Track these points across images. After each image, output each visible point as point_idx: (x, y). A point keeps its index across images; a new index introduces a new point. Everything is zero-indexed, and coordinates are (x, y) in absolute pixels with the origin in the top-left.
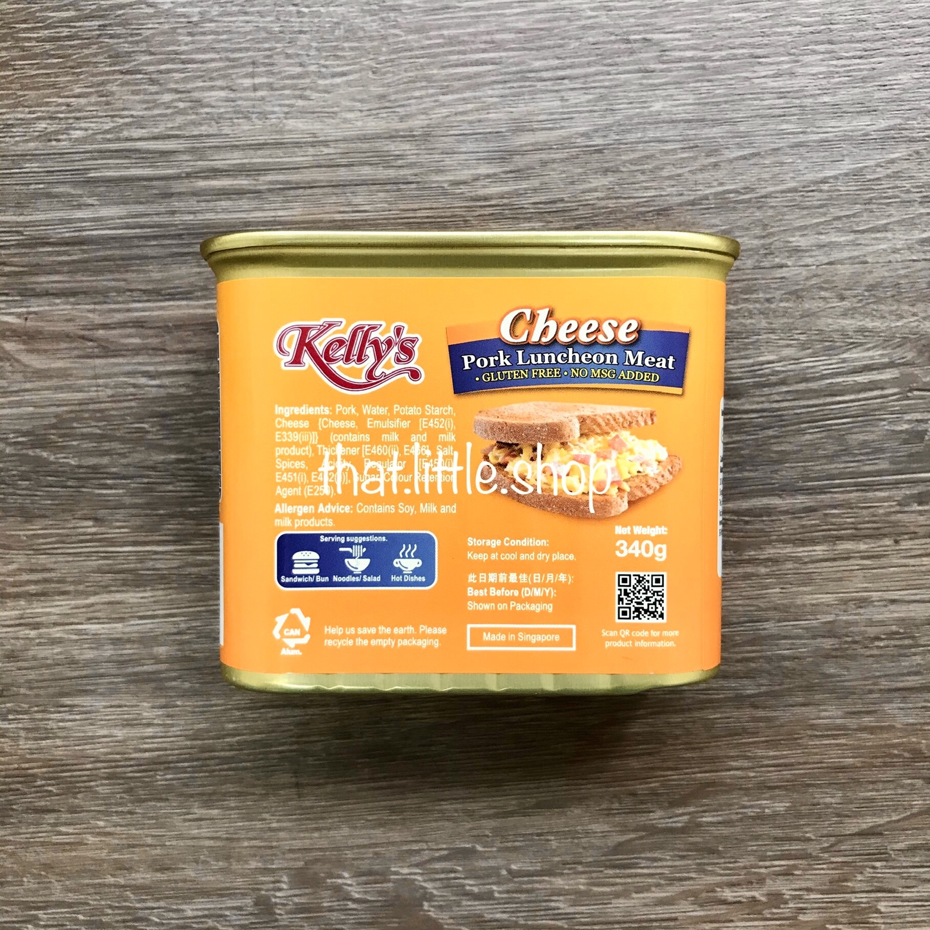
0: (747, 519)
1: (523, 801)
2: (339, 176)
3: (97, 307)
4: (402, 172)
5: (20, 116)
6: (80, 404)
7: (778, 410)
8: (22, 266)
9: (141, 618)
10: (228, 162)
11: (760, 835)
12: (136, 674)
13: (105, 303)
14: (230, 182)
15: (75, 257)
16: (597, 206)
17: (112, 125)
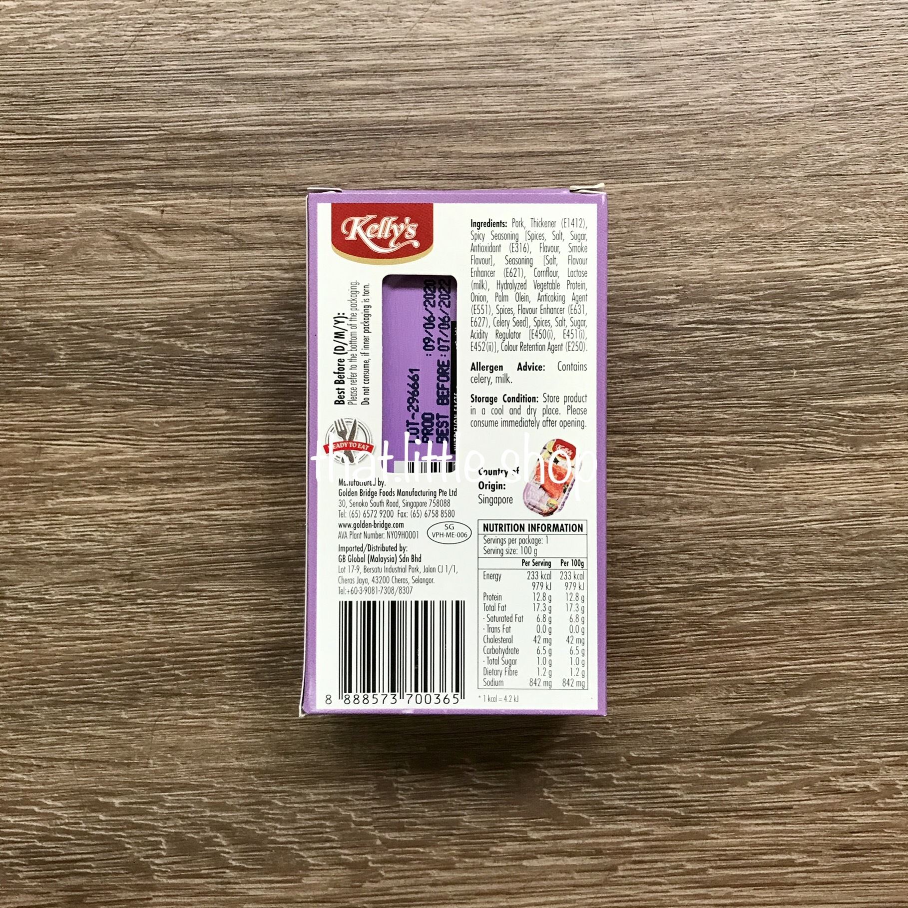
0: (864, 415)
1: (642, 689)
2: (471, 78)
3: (233, 201)
4: (531, 76)
5: (161, 16)
6: (215, 295)
7: (895, 310)
8: (159, 160)
9: (272, 504)
10: (363, 63)
11: (873, 726)
12: (265, 559)
13: (240, 197)
14: (364, 83)
15: (212, 152)
16: (722, 110)
17: (250, 25)
